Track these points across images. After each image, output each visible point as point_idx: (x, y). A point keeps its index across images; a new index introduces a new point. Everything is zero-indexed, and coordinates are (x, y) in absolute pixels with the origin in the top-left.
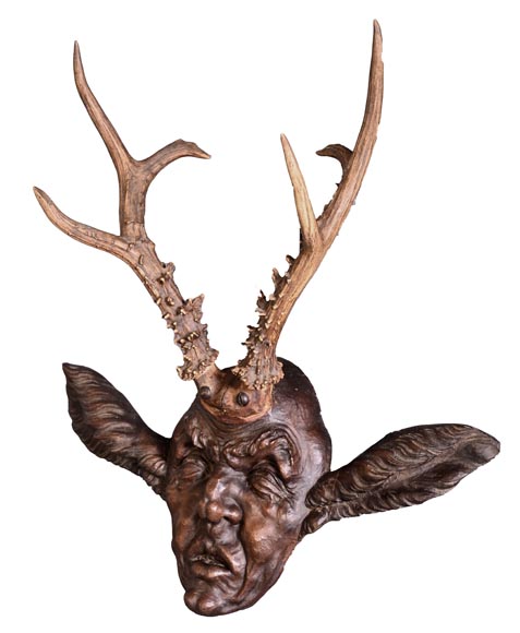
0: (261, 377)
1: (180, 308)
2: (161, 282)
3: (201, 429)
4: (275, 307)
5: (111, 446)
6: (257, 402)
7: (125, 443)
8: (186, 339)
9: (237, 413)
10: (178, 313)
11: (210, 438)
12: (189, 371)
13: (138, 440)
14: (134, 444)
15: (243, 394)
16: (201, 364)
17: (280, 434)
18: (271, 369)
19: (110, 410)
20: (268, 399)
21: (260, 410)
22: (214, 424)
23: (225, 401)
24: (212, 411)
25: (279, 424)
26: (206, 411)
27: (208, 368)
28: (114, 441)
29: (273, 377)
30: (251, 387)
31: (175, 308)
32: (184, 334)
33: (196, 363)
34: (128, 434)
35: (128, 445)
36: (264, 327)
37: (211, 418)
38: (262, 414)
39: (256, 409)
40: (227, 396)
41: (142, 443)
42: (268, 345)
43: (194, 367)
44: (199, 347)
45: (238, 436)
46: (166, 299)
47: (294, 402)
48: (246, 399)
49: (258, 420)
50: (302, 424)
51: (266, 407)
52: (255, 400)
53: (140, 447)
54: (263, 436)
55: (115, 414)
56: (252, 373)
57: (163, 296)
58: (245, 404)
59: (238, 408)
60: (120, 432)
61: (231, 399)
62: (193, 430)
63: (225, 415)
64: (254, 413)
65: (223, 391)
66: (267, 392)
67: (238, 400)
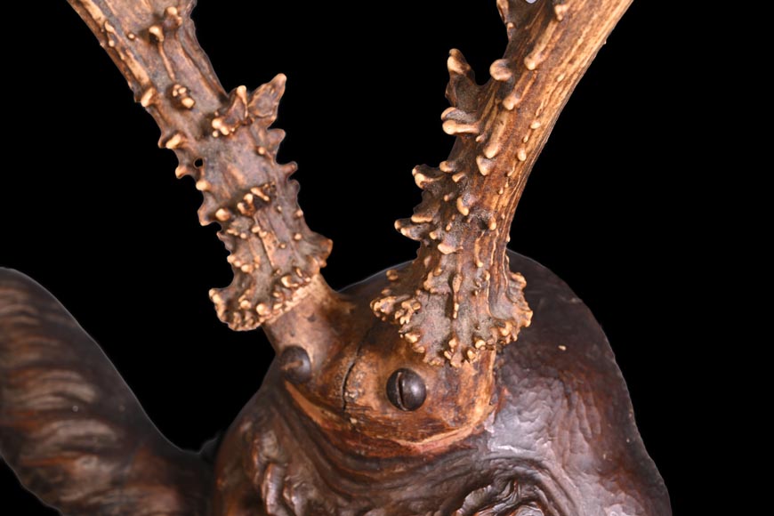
0: (464, 325)
1: (211, 117)
2: (153, 40)
3: (286, 464)
4: (511, 102)
5: (61, 485)
6: (450, 398)
7: (94, 477)
8: (232, 208)
9: (388, 427)
10: (205, 131)
11: (313, 494)
12: (244, 304)
13: (127, 470)
14: (117, 483)
15: (409, 375)
16: (278, 282)
17: (523, 492)
18: (493, 299)
19: (60, 387)
20: (483, 386)
21: (460, 421)
22: (323, 452)
23: (353, 393)
24: (316, 415)
25: (520, 461)
26: (300, 413)
27: (301, 293)
28: (67, 474)
29: (499, 324)
30: (432, 358)
31: (198, 116)
32: (227, 192)
33: (263, 278)
34: (104, 453)
35: (102, 484)
36: (475, 170)
37: (314, 434)
38: (465, 432)
39: (445, 415)
40: (359, 376)
41: (138, 479)
42: (485, 225)
43: (258, 290)
44: (271, 230)
45: (395, 496)
46: (170, 89)
47: (558, 388)
48: (415, 389)
49: (453, 449)
50: (585, 455)
51: (479, 410)
52: (443, 391)
53: (132, 491)
54: (470, 500)
55: (74, 399)
56: (435, 314)
57: (162, 82)
58: (414, 404)
59: (391, 414)
60: (81, 448)
61: (371, 386)
62: (265, 468)
63: (355, 433)
64: (440, 428)
65: (347, 362)
66: (481, 366)
67: (392, 391)
